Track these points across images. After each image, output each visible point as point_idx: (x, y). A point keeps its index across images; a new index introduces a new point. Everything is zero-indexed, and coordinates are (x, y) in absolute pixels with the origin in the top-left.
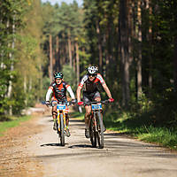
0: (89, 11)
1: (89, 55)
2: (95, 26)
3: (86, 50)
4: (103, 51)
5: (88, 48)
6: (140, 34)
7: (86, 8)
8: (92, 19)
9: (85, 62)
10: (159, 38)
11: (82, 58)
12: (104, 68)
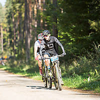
0: (8, 9)
1: (9, 33)
2: (12, 17)
3: (7, 31)
4: (16, 32)
5: (8, 29)
6: (36, 23)
7: (7, 7)
8: (10, 13)
9: (6, 38)
10: (46, 25)
11: (4, 35)
12: (17, 41)
